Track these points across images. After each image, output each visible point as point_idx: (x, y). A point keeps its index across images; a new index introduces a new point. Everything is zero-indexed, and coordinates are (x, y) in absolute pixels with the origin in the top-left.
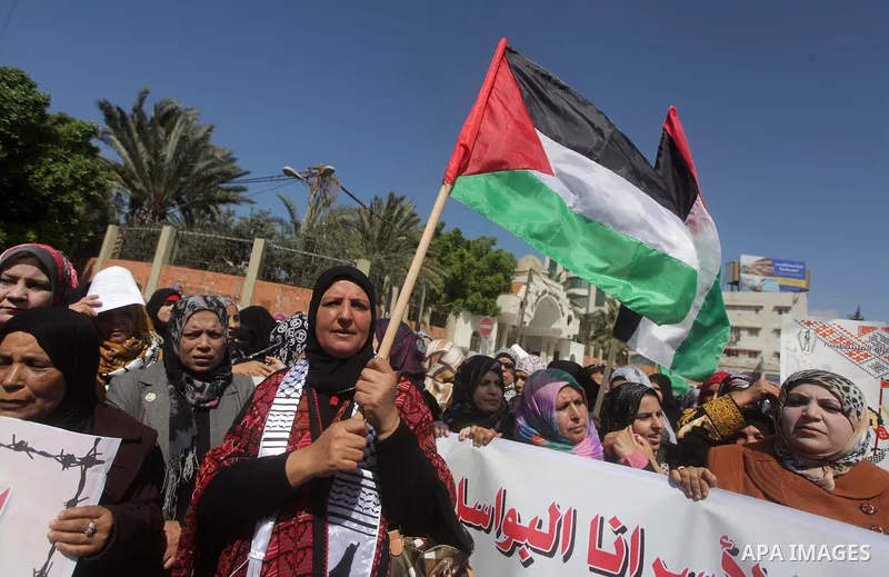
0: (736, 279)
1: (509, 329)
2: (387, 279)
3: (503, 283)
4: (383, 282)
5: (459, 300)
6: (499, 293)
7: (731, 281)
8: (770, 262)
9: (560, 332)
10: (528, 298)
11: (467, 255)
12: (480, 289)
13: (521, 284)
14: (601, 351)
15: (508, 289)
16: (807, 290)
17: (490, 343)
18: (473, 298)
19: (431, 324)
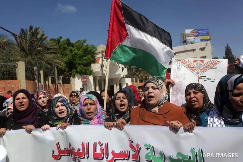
0: (185, 40)
1: (98, 78)
2: (35, 68)
3: (92, 59)
4: (33, 70)
5: (74, 70)
6: (90, 64)
7: (183, 41)
8: (196, 31)
9: (120, 75)
10: (104, 63)
11: (73, 49)
12: (82, 64)
13: (99, 58)
14: (138, 79)
15: (94, 61)
16: (210, 40)
17: (91, 86)
18: (79, 68)
19: (63, 83)
